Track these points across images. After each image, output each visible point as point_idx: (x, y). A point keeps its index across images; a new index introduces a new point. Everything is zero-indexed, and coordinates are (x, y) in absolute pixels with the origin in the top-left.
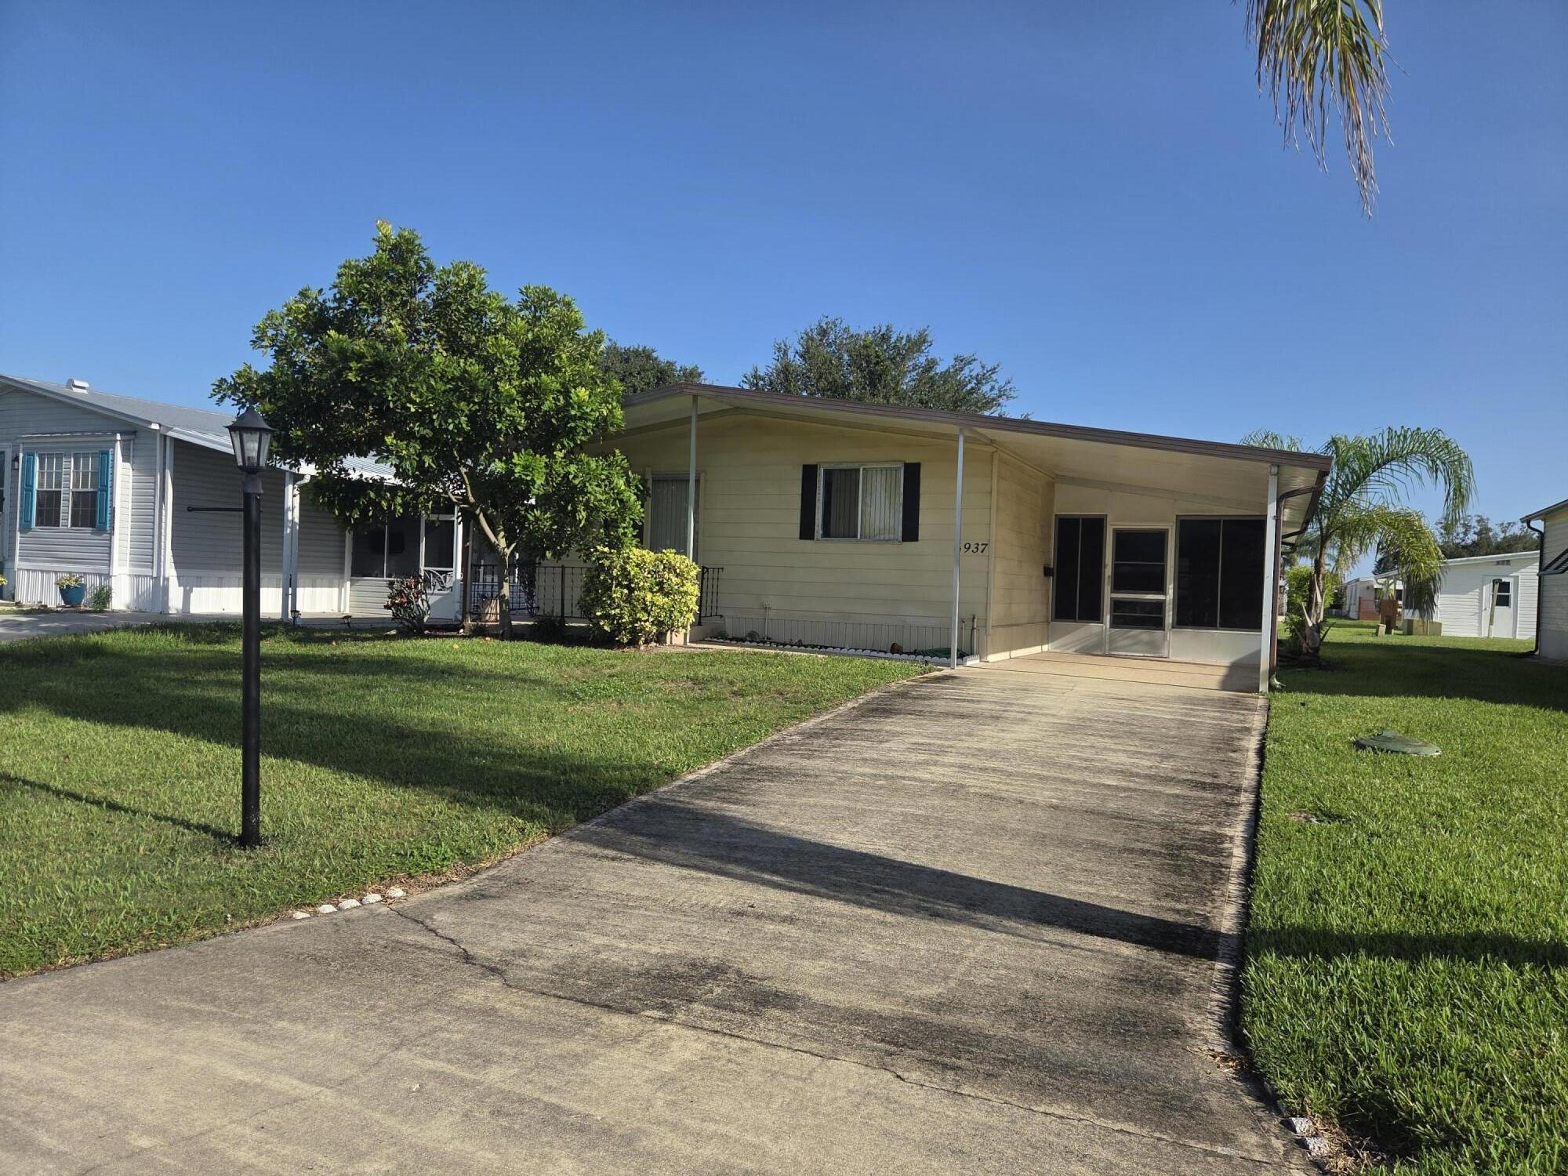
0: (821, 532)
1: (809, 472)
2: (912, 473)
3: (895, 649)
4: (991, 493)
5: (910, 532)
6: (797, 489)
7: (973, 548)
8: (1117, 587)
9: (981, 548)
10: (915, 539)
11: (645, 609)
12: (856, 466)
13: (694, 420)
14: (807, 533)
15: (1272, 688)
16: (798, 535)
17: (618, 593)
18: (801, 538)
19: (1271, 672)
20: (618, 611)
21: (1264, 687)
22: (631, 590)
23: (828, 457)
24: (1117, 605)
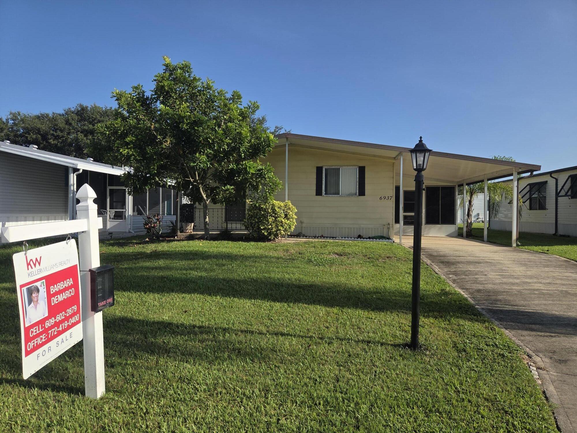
0: (324, 193)
1: (319, 170)
2: (362, 171)
3: (360, 237)
4: (393, 178)
5: (362, 192)
6: (314, 176)
7: (387, 198)
8: (405, 211)
9: (390, 198)
10: (364, 195)
11: (282, 226)
12: (338, 167)
13: (287, 145)
14: (319, 193)
15: (517, 245)
16: (315, 194)
17: (271, 220)
18: (316, 195)
19: (517, 239)
20: (270, 226)
21: (514, 245)
22: (276, 218)
23: (326, 164)
24: (405, 217)
